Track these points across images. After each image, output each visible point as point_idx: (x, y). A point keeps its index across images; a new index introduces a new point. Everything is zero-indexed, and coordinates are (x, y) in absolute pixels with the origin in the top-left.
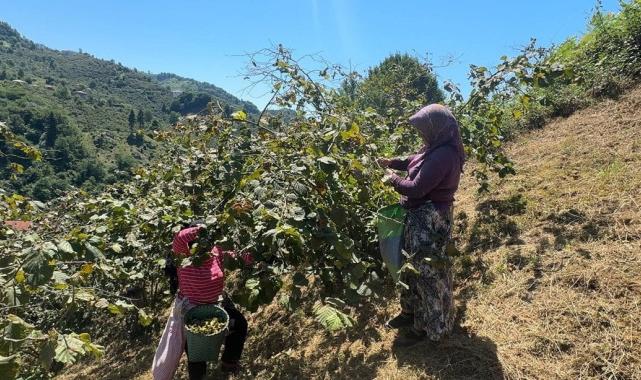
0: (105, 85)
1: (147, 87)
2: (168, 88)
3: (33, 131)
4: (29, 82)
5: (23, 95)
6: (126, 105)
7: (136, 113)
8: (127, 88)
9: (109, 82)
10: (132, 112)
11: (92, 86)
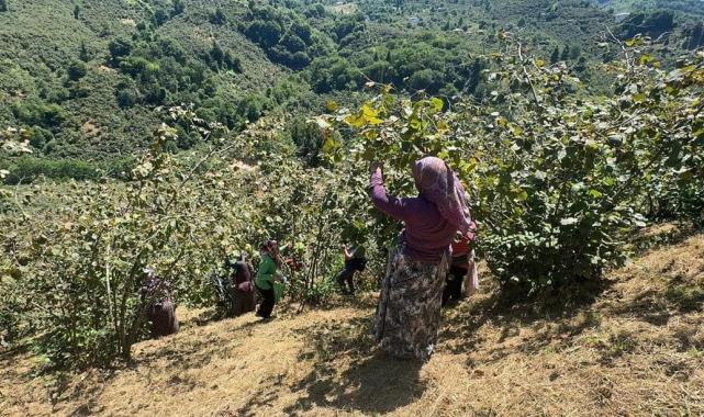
0: (535, 20)
1: (582, 15)
2: (611, 11)
3: (460, 78)
4: (465, 29)
5: (457, 43)
6: (551, 41)
7: (561, 51)
8: (559, 20)
9: (539, 17)
10: (557, 50)
11: (521, 24)
